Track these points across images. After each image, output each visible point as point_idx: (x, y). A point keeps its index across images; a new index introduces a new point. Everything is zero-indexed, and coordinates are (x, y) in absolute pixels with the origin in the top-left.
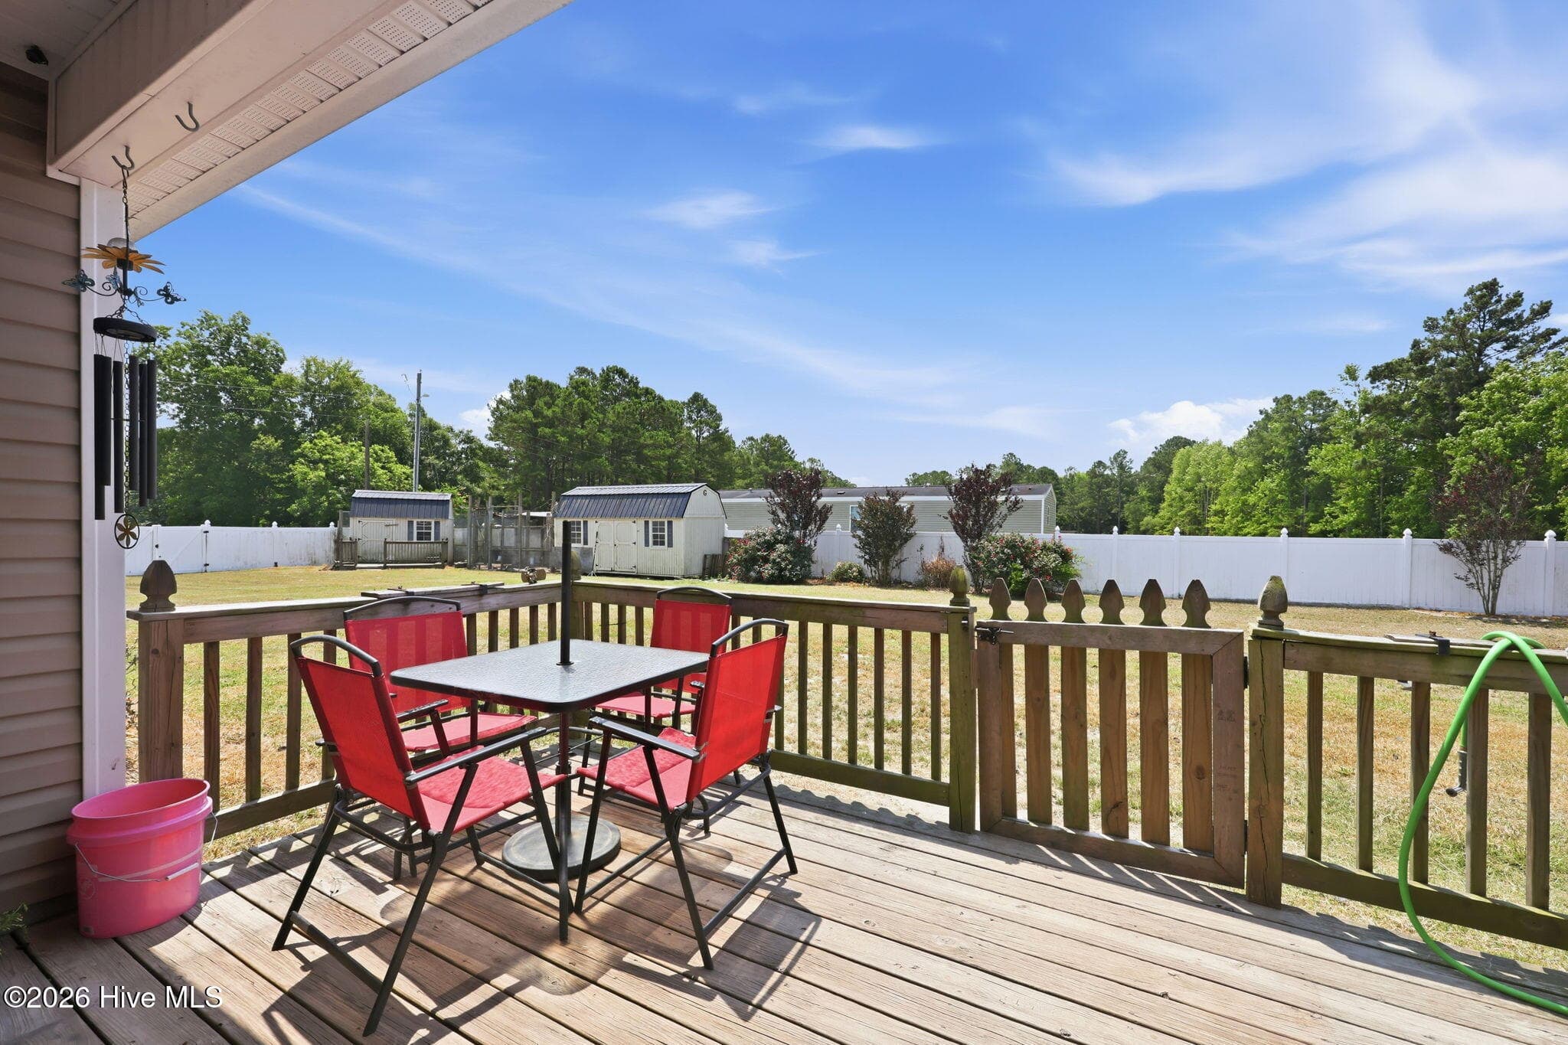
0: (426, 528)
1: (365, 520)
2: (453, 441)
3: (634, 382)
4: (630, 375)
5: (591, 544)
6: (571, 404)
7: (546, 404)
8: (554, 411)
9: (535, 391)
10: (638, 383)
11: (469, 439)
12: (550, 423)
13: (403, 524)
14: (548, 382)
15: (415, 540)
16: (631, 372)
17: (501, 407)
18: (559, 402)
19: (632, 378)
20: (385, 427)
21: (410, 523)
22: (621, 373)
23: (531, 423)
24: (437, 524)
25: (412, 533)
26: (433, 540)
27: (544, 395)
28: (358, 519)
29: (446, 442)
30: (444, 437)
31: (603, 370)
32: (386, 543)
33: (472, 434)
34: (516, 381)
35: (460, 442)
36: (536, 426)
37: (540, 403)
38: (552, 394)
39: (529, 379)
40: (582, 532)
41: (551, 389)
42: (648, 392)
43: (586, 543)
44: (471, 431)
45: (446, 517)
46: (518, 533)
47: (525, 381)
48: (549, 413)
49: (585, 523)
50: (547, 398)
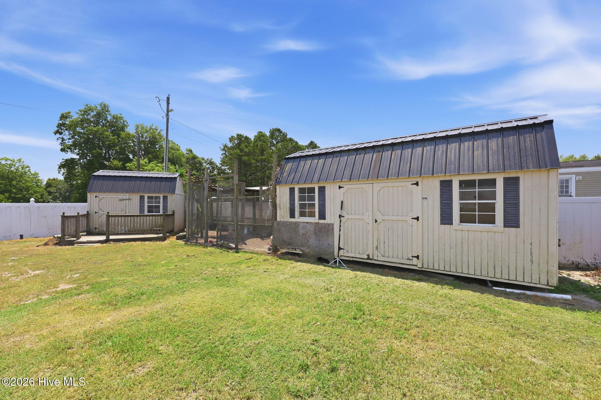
0: (156, 202)
1: (101, 195)
2: (204, 164)
3: (285, 135)
4: (283, 132)
5: (331, 218)
6: (257, 145)
7: (246, 146)
8: (249, 149)
9: (241, 140)
10: (287, 135)
11: (211, 163)
12: (247, 154)
13: (136, 198)
14: (246, 137)
15: (146, 213)
16: (283, 130)
17: (226, 148)
18: (252, 145)
19: (284, 133)
20: (173, 157)
21: (142, 198)
22: (279, 130)
23: (239, 155)
24: (165, 198)
25: (144, 206)
26: (161, 213)
27: (245, 143)
28: (95, 194)
29: (201, 164)
30: (200, 161)
31: (271, 130)
32: (108, 216)
33: (212, 160)
34: (232, 137)
35: (207, 164)
36: (242, 156)
37: (243, 146)
38: (248, 142)
39: (238, 135)
40: (316, 202)
41: (248, 140)
42: (291, 140)
43: (322, 216)
44: (212, 159)
45: (173, 192)
46: (234, 207)
47: (236, 136)
48: (247, 150)
49: (322, 190)
50: (246, 144)
